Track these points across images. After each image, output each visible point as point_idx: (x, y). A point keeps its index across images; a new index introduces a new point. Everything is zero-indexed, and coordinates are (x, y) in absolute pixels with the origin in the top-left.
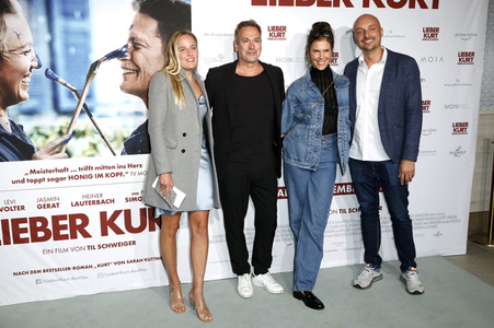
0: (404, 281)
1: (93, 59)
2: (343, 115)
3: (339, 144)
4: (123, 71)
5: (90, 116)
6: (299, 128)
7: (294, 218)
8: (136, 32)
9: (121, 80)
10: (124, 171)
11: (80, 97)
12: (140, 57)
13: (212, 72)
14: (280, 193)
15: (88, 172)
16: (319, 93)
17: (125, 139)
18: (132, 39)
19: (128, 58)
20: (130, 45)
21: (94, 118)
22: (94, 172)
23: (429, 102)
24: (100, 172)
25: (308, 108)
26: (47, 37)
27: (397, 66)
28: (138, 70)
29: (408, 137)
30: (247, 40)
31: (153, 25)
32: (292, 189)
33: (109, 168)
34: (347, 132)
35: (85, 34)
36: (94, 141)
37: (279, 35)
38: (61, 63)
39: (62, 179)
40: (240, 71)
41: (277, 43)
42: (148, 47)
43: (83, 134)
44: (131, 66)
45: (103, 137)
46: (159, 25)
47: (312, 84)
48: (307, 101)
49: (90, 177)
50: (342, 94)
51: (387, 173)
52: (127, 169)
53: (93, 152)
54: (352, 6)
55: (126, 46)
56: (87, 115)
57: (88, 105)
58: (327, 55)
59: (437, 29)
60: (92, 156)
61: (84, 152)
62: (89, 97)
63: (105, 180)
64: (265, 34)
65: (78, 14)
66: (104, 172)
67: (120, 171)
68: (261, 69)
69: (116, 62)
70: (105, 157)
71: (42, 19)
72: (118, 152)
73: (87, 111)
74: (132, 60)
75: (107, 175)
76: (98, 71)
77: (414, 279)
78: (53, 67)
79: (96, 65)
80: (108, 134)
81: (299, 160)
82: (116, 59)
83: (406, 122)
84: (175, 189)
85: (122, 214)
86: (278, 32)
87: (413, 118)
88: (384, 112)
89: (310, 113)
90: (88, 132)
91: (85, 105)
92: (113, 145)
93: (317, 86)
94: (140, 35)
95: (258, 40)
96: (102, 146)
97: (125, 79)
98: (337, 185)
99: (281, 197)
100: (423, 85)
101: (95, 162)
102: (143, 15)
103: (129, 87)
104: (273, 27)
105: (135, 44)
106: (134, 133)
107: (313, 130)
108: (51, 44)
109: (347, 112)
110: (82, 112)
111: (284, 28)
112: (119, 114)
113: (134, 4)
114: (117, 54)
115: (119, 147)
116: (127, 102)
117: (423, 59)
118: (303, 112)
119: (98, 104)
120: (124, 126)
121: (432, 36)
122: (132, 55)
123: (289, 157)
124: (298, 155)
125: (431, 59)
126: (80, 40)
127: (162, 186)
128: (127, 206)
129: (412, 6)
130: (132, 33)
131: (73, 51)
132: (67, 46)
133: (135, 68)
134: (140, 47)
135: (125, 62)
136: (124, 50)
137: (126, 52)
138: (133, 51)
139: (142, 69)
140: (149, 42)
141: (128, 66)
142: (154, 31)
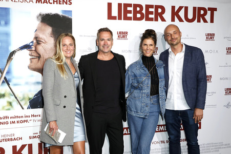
1: (12, 50)
2: (162, 84)
3: (160, 102)
4: (30, 57)
5: (8, 84)
6: (136, 93)
7: (134, 147)
8: (38, 34)
9: (28, 62)
10: (28, 119)
11: (2, 73)
12: (40, 49)
13: (83, 58)
14: (125, 131)
15: (5, 120)
16: (147, 71)
17: (30, 99)
18: (36, 38)
19: (34, 49)
20: (35, 41)
21: (11, 86)
22: (9, 120)
23: (211, 76)
24: (13, 120)
25: (141, 80)
28: (39, 57)
29: (199, 95)
30: (103, 40)
31: (49, 30)
32: (133, 129)
33: (19, 117)
34: (164, 94)
35: (7, 34)
36: (10, 100)
37: (124, 37)
40: (100, 57)
41: (122, 41)
42: (45, 42)
43: (3, 96)
44: (35, 54)
45: (16, 98)
46: (52, 30)
47: (143, 66)
48: (140, 76)
49: (7, 123)
50: (161, 72)
51: (188, 117)
52: (31, 118)
53: (9, 107)
54: (165, 21)
55: (32, 42)
56: (6, 84)
57: (7, 78)
58: (152, 48)
59: (214, 34)
60: (9, 109)
61: (3, 108)
62: (8, 73)
63: (16, 125)
64: (115, 36)
66: (16, 120)
67: (26, 119)
68: (112, 56)
69: (26, 52)
70: (17, 111)
72: (25, 107)
73: (7, 81)
74: (36, 50)
75: (18, 122)
76: (14, 57)
79: (13, 53)
80: (19, 95)
81: (137, 112)
82: (25, 50)
83: (198, 86)
84: (59, 131)
85: (27, 147)
86: (123, 35)
87: (202, 84)
89: (142, 83)
90: (6, 95)
91: (5, 78)
92: (22, 103)
93: (146, 67)
94: (41, 36)
95: (111, 39)
96: (15, 104)
97: (31, 62)
98: (159, 126)
99: (125, 134)
100: (207, 66)
101: (10, 114)
102: (43, 24)
103: (33, 67)
104: (120, 33)
105: (38, 41)
106: (36, 95)
107: (145, 93)
109: (164, 82)
110: (3, 82)
111: (127, 33)
112: (27, 83)
113: (38, 17)
114: (27, 47)
115: (26, 104)
116: (32, 76)
117: (207, 51)
118: (138, 82)
119: (13, 77)
120: (30, 91)
121: (211, 38)
122: (36, 47)
123: (131, 110)
124: (136, 109)
125: (211, 51)
126: (3, 38)
127: (51, 129)
128: (30, 142)
129: (199, 21)
130: (36, 35)
133: (38, 55)
134: (41, 42)
135: (31, 52)
136: (31, 44)
137: (32, 45)
138: (36, 45)
139: (42, 56)
140: (46, 40)
141: (33, 54)
142: (50, 33)
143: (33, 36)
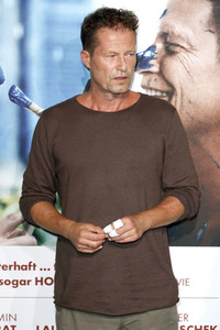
8: (171, 21)
18: (164, 36)
19: (155, 69)
20: (160, 46)
26: (17, 31)
28: (170, 92)
38: (36, 75)
39: (25, 283)
42: (191, 49)
46: (214, 11)
55: (152, 48)
74: (161, 73)
78: (23, 83)
94: (179, 28)
105: (169, 45)
108: (22, 43)
122: (161, 64)
130: (164, 25)
131: (58, 55)
132: (49, 46)
133: (166, 88)
134: (178, 49)
135: (148, 77)
136: (148, 54)
137: (152, 58)
138: (164, 57)
139: (178, 91)
140: (194, 42)
141: (152, 85)
142: (205, 21)
143: (156, 31)
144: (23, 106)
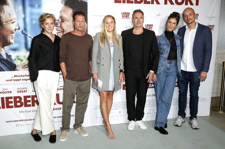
0: (191, 124)
8: (63, 14)
12: (64, 25)
18: (61, 17)
20: (60, 20)
25: (163, 48)
26: (23, 16)
27: (202, 31)
30: (137, 18)
31: (70, 11)
38: (29, 28)
42: (68, 21)
44: (60, 29)
46: (73, 11)
47: (165, 38)
48: (163, 45)
65: (37, 6)
71: (21, 8)
74: (60, 27)
77: (195, 123)
78: (25, 29)
88: (196, 50)
102: (66, 7)
105: (63, 19)
107: (163, 57)
108: (24, 19)
113: (62, 2)
122: (61, 24)
130: (61, 15)
131: (34, 22)
132: (32, 20)
134: (65, 21)
137: (58, 23)
139: (65, 31)
140: (68, 19)
142: (71, 14)
144: (26, 35)
